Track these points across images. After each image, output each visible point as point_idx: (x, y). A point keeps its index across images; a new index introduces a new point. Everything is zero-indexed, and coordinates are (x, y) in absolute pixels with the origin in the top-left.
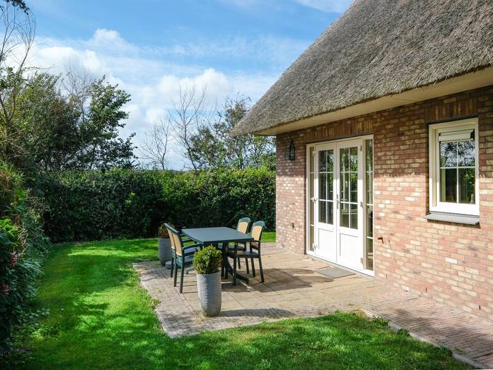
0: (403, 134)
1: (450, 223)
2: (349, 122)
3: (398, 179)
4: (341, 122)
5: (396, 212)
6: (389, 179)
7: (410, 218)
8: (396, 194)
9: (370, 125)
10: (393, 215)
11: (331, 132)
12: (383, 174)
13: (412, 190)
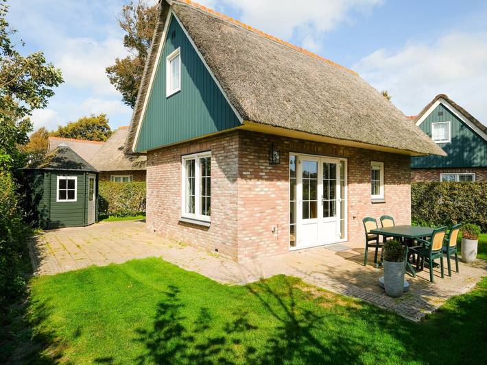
0: (363, 162)
1: (378, 203)
2: (335, 147)
3: (361, 185)
4: (328, 144)
5: (360, 202)
6: (357, 185)
7: (365, 204)
8: (360, 192)
9: (347, 153)
10: (358, 204)
11: (320, 149)
12: (354, 182)
13: (366, 190)
